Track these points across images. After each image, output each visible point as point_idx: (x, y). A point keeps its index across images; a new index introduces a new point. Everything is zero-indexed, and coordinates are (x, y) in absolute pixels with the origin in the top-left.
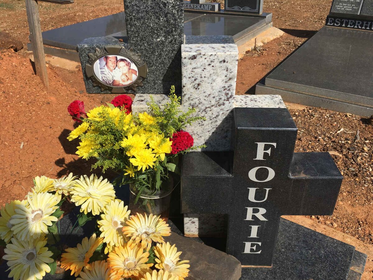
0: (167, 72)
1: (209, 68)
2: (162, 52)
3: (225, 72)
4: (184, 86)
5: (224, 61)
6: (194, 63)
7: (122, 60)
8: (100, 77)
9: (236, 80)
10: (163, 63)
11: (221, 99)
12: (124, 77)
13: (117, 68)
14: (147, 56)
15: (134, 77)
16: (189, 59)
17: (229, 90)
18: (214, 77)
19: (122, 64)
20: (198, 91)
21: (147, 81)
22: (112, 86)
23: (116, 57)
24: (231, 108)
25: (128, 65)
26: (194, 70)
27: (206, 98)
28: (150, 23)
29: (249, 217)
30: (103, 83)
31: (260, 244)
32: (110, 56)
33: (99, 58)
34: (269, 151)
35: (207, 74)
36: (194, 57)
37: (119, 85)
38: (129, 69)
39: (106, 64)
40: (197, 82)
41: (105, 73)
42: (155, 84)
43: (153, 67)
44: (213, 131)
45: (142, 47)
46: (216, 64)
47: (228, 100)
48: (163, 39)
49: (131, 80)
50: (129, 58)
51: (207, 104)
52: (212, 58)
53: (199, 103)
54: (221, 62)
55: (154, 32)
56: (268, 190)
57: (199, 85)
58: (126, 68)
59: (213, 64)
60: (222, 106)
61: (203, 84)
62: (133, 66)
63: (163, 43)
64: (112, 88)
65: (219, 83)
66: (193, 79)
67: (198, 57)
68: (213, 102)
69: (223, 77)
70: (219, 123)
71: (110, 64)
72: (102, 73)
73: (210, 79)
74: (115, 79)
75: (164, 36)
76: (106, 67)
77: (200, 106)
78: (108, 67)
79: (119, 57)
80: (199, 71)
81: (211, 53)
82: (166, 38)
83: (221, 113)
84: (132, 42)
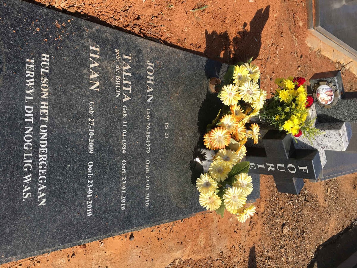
0: (329, 116)
1: (336, 140)
2: (339, 114)
3: (335, 146)
4: (325, 131)
5: (340, 146)
6: (337, 135)
7: (332, 98)
8: (320, 88)
9: (332, 150)
10: (334, 114)
11: (321, 145)
12: (322, 99)
13: (327, 96)
14: (336, 107)
15: (324, 103)
16: (339, 133)
17: (327, 148)
18: (332, 142)
19: (330, 98)
20: (323, 136)
21: (322, 107)
22: (316, 93)
23: (333, 95)
24: (318, 149)
25: (330, 100)
26: (334, 135)
27: (320, 139)
28: (353, 109)
29: (268, 164)
30: (317, 89)
31: (255, 168)
32: (333, 93)
33: (331, 87)
34: (303, 171)
35: (333, 139)
36: (340, 135)
37: (318, 96)
38: (327, 101)
39: (328, 91)
40: (328, 136)
41: (323, 90)
42: (322, 111)
43: (330, 110)
44: (304, 142)
45: (340, 106)
46: (338, 143)
47: (321, 148)
48: (346, 115)
49: (322, 101)
50: (333, 100)
51: (317, 140)
52: (341, 141)
53: (317, 137)
54: (339, 145)
55: (348, 111)
56: (285, 171)
57: (327, 136)
58: (328, 100)
59: (338, 142)
60: (318, 145)
61: (327, 138)
62: (329, 103)
63: (344, 114)
64: (315, 93)
65: (329, 144)
66: (329, 134)
67: (340, 136)
68: (319, 142)
69: (332, 146)
70: (309, 144)
71: (328, 93)
72: (323, 89)
73: (331, 141)
74: (321, 95)
75: (347, 115)
76: (326, 91)
77: (316, 137)
78: (327, 92)
79: (333, 97)
80: (334, 136)
81: (343, 141)
82: (347, 116)
83: (314, 145)
84: (342, 101)
